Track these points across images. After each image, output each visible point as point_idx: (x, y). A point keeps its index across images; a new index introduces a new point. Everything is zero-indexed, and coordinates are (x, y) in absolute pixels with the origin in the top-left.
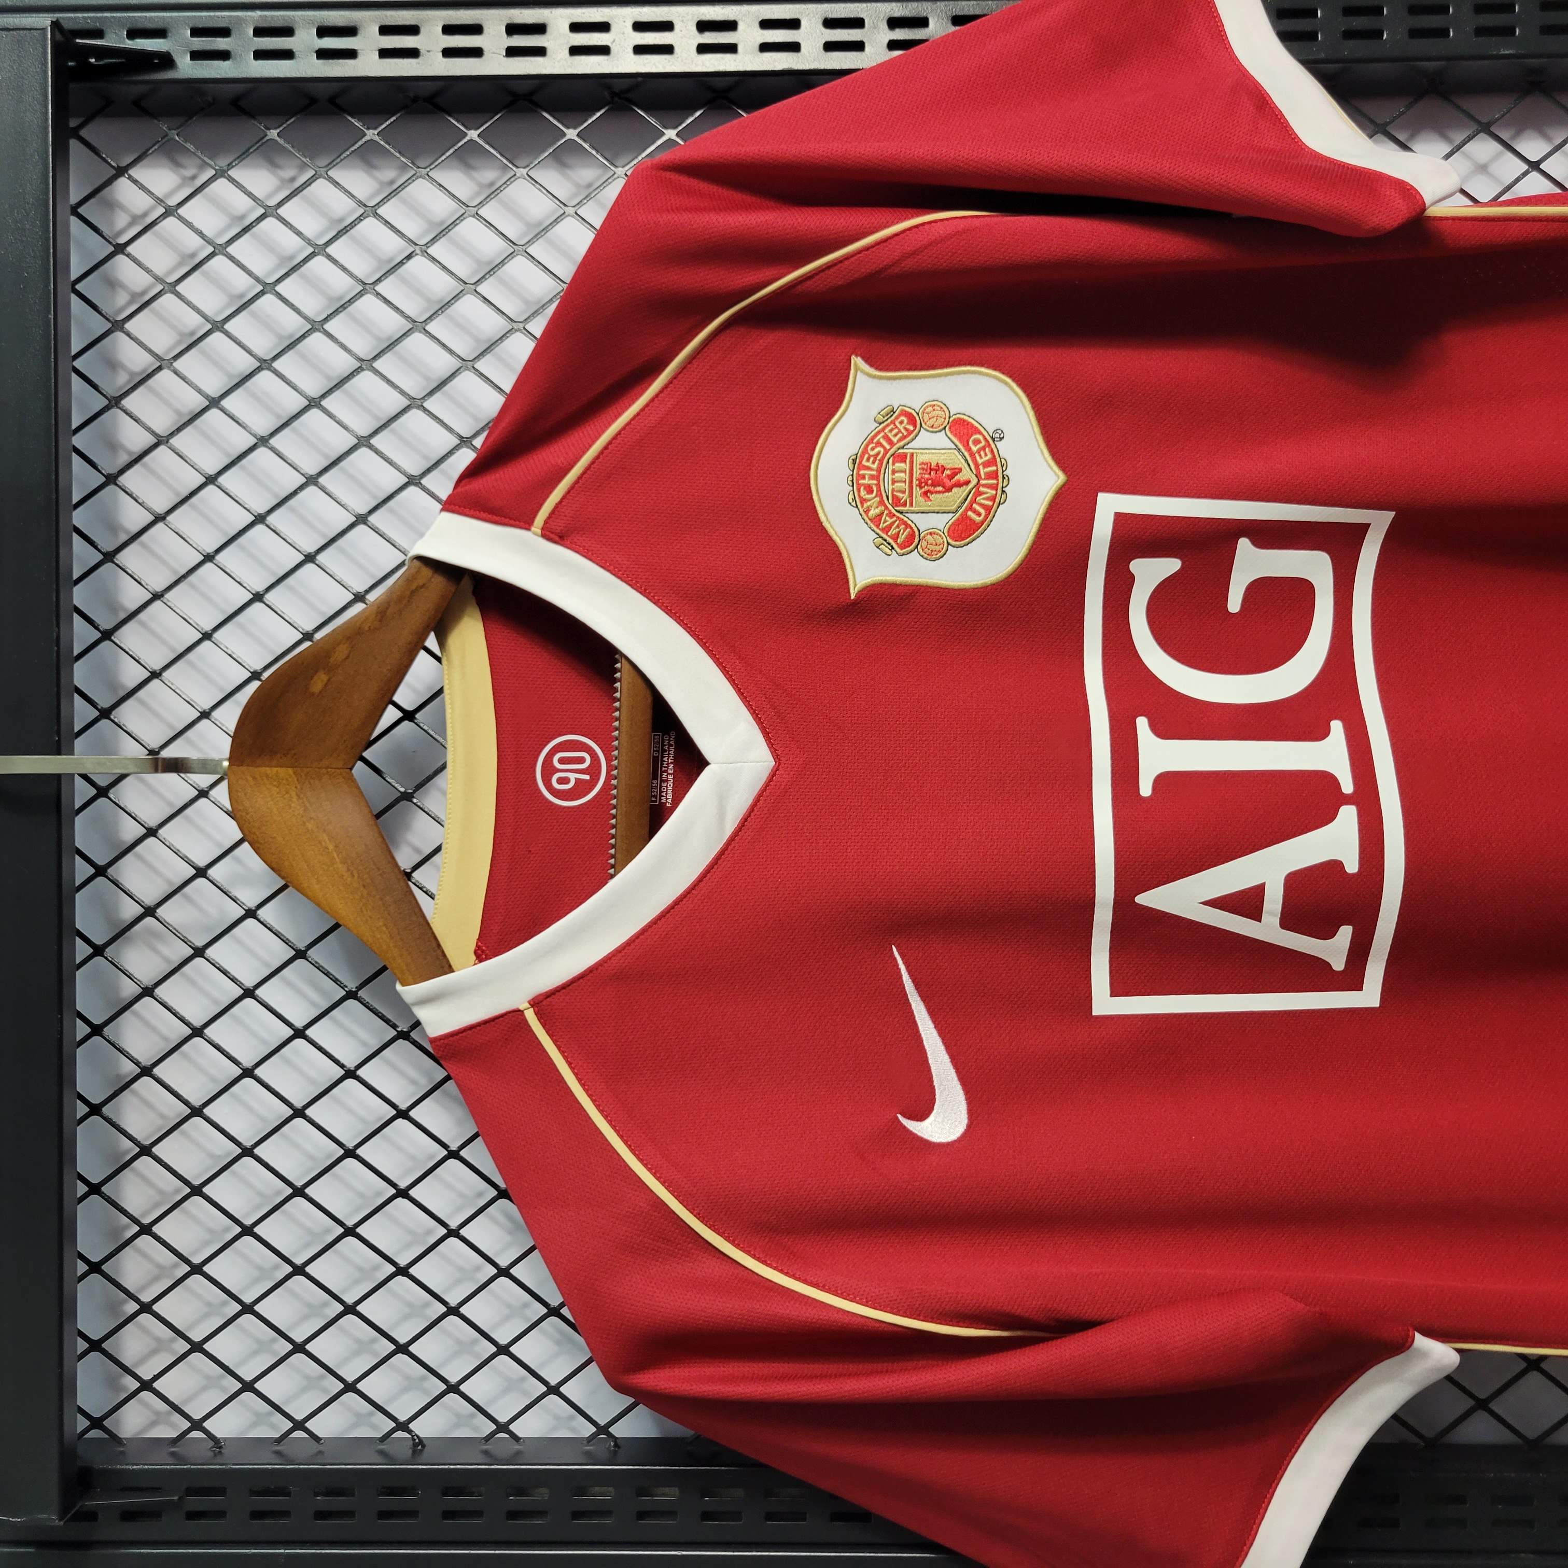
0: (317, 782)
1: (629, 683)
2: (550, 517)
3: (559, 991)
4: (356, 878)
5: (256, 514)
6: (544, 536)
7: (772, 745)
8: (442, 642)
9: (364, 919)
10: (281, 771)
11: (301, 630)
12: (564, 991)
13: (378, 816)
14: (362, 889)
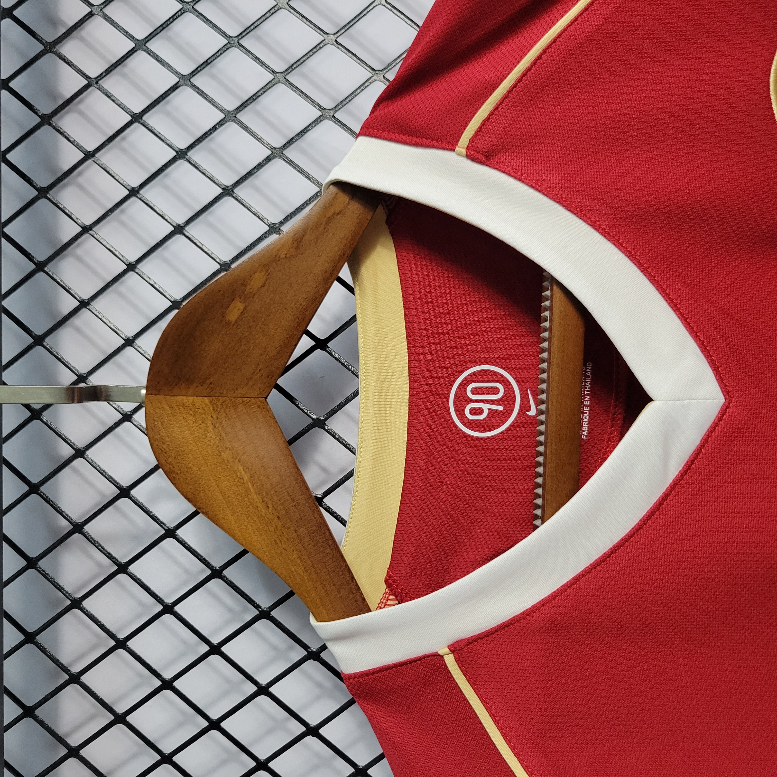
0: (233, 411)
1: (561, 312)
2: (476, 135)
3: (481, 638)
4: (270, 509)
5: (177, 150)
6: (469, 156)
7: (723, 380)
8: (355, 272)
9: (278, 551)
10: (198, 401)
11: (219, 261)
12: (487, 638)
13: (291, 442)
14: (276, 520)
